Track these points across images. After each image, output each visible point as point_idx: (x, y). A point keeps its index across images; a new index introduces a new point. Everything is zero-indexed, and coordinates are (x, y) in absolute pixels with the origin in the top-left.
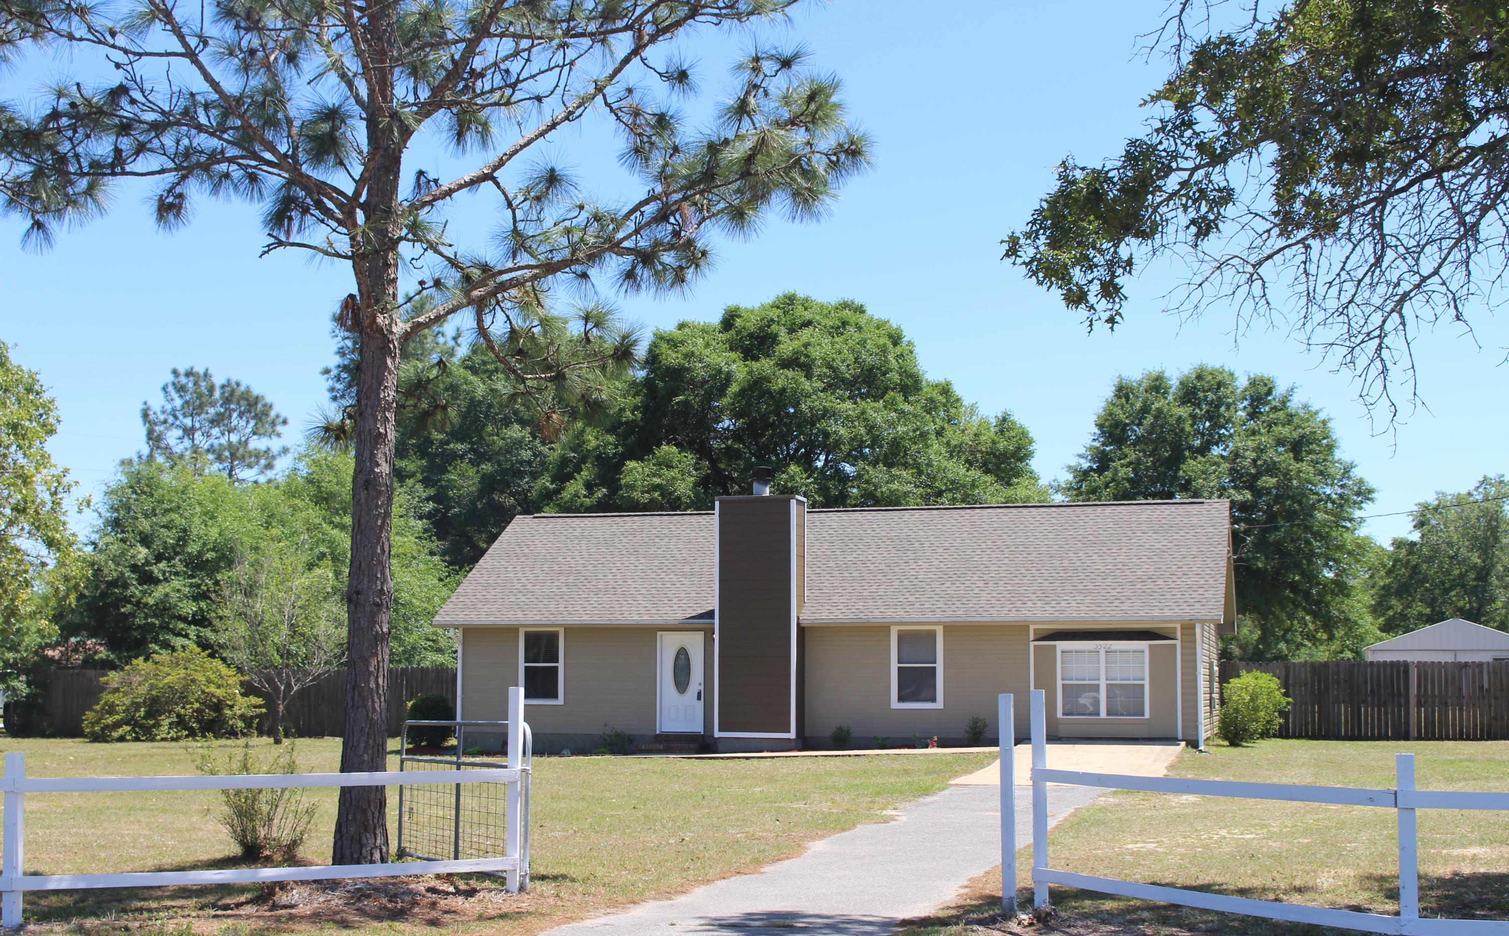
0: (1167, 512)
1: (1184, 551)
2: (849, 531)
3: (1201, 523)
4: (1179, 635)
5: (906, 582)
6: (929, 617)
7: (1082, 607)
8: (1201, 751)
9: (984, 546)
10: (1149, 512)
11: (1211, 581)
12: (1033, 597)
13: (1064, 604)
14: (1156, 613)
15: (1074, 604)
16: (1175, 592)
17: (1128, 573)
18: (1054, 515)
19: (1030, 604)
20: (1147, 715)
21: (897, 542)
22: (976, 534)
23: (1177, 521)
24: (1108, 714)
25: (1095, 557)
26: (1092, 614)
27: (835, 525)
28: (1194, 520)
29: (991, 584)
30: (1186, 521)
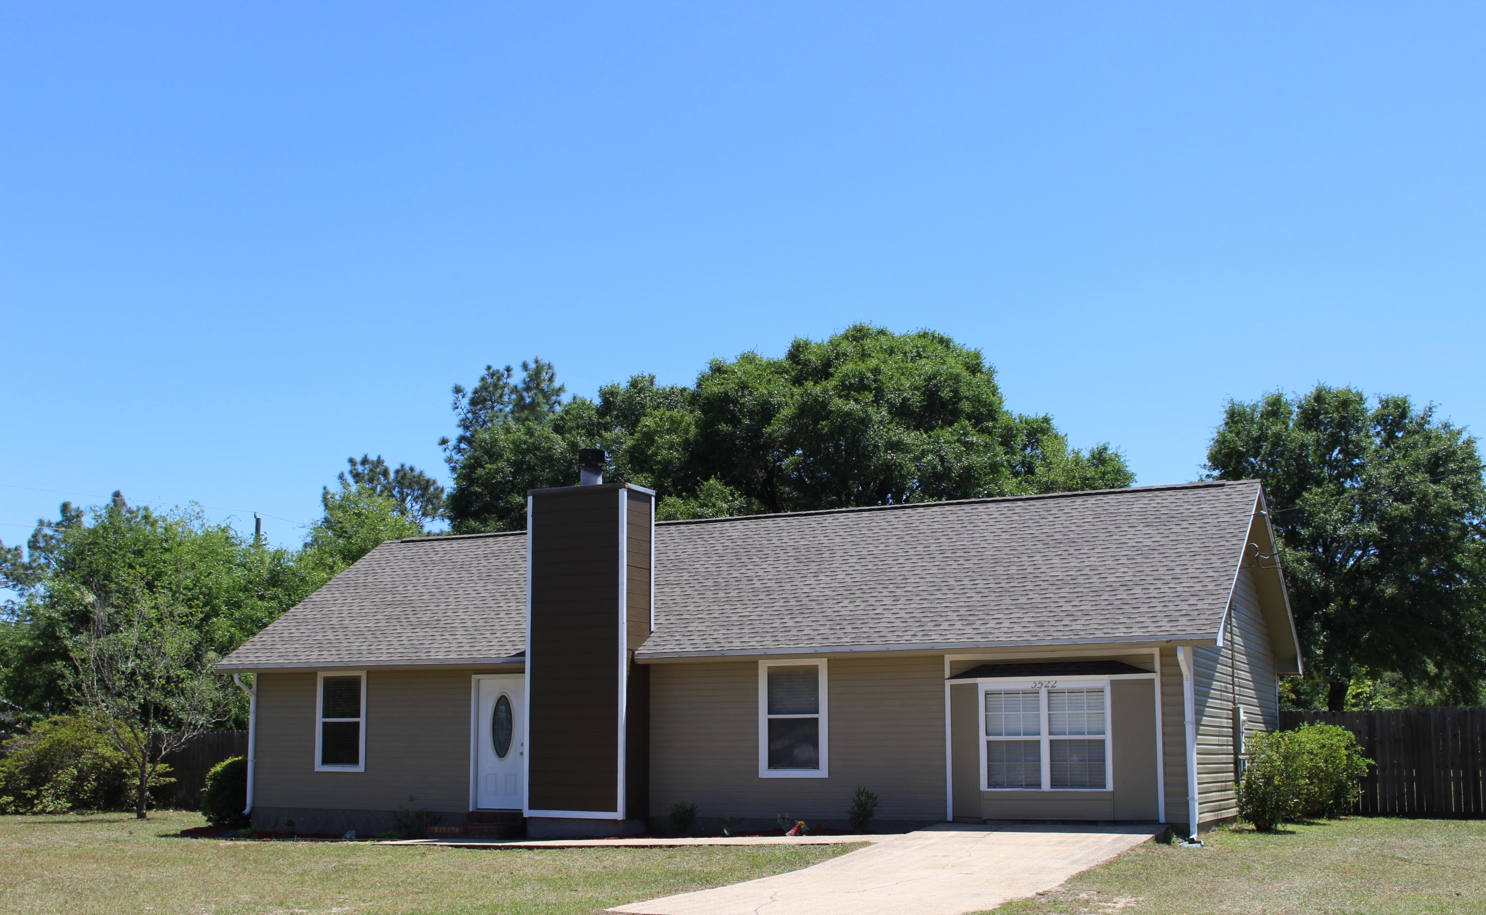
0: (1172, 499)
1: (1181, 548)
2: (750, 541)
3: (1214, 511)
4: (1157, 666)
5: (793, 602)
6: (804, 646)
7: (1017, 628)
8: (1192, 841)
9: (912, 552)
10: (1146, 501)
11: (1211, 587)
12: (953, 616)
13: (992, 624)
14: (1120, 632)
15: (1006, 624)
16: (1155, 602)
17: (1095, 579)
18: (1018, 510)
19: (945, 626)
20: (1110, 787)
21: (803, 552)
22: (907, 538)
23: (1181, 510)
24: (1052, 786)
25: (1056, 560)
26: (1027, 637)
27: (735, 535)
28: (1206, 507)
29: (903, 600)
30: (1194, 509)
